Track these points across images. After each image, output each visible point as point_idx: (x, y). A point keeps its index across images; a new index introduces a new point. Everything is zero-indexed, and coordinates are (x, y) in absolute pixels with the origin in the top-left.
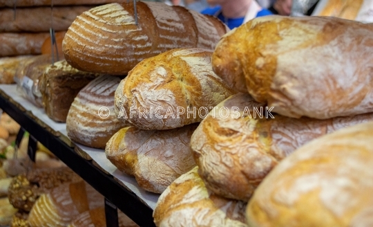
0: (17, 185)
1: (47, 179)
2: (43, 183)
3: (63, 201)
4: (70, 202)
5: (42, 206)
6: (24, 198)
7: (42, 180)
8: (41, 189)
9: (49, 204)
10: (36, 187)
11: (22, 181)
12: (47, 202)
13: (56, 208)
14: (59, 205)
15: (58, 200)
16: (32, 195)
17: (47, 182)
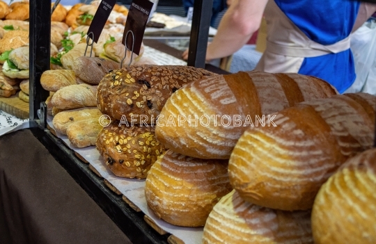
0: (117, 83)
1: (160, 76)
2: (155, 83)
3: (222, 97)
4: (233, 100)
5: (185, 105)
6: (130, 101)
7: (154, 78)
8: (152, 90)
9: (199, 102)
10: (145, 87)
11: (124, 77)
12: (195, 98)
13: (211, 108)
14: (216, 103)
15: (214, 96)
16: (140, 99)
17: (160, 81)
